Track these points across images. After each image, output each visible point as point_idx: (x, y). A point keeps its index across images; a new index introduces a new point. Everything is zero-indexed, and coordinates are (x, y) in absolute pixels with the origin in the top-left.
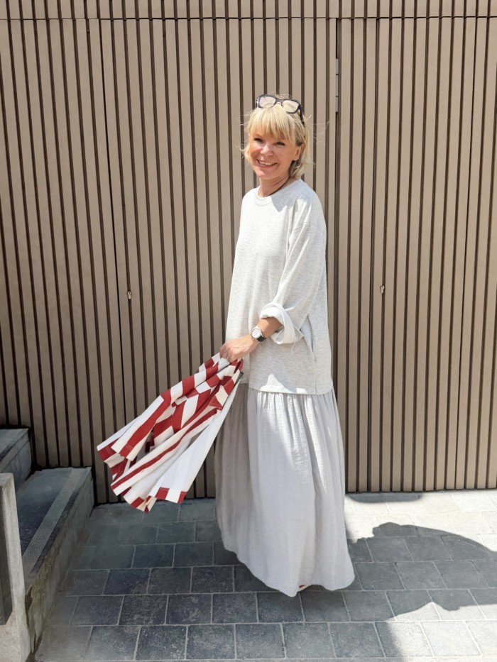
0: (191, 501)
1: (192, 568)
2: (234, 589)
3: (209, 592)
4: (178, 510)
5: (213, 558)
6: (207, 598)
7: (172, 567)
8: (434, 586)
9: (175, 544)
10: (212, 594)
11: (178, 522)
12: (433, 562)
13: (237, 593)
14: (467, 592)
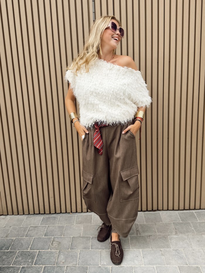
0: (32, 215)
1: (18, 251)
2: (34, 264)
3: (21, 265)
4: (24, 220)
5: (30, 246)
6: (18, 269)
7: (8, 251)
8: (138, 264)
9: (15, 238)
10: (22, 266)
11: (21, 226)
12: (141, 250)
13: (35, 266)
14: (154, 268)
